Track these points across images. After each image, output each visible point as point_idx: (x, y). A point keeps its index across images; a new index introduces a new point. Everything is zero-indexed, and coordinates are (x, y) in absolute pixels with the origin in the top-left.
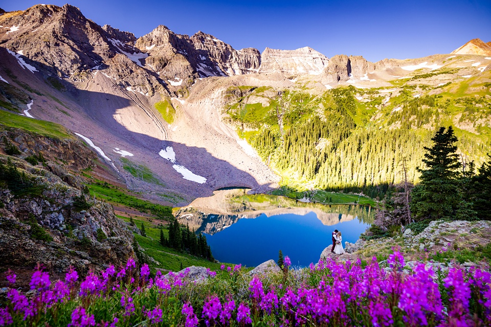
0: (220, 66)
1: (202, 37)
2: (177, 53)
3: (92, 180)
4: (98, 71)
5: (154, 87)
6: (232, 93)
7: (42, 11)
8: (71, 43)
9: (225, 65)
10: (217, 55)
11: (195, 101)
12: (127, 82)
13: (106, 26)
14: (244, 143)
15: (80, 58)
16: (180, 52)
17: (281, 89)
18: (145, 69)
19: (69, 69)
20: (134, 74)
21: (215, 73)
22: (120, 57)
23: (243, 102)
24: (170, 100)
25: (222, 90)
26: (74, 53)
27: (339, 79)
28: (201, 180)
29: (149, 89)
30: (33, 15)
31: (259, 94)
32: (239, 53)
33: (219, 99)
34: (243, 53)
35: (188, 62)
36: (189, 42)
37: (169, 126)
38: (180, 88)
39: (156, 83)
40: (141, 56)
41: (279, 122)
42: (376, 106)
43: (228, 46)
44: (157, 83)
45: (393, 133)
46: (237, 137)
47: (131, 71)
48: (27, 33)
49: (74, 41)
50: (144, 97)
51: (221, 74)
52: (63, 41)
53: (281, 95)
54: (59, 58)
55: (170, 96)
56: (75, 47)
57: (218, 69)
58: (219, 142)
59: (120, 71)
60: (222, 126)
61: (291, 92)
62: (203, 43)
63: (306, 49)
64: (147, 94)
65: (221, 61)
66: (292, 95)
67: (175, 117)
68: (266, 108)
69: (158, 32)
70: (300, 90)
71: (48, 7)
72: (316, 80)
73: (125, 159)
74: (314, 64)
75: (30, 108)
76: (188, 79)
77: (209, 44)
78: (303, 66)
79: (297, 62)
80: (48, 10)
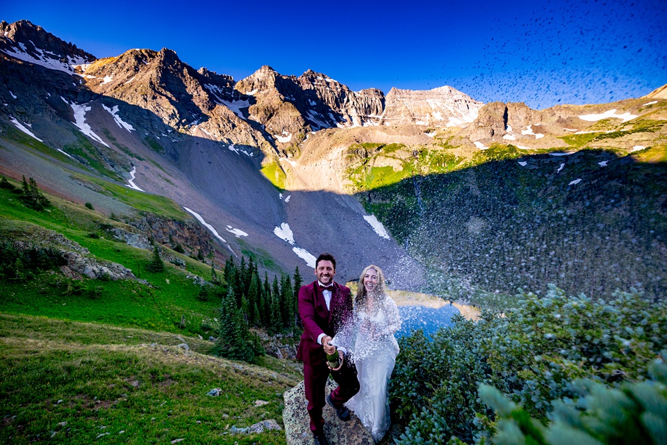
1: (312, 76)
2: (285, 101)
4: (197, 126)
5: (259, 144)
6: (355, 153)
7: (137, 58)
8: (169, 94)
9: (340, 111)
10: (330, 99)
11: (309, 163)
12: (228, 140)
13: (202, 69)
14: (371, 220)
15: (178, 113)
16: (288, 99)
17: (417, 147)
18: (248, 122)
19: (167, 126)
20: (237, 129)
21: (328, 123)
22: (222, 109)
23: (368, 164)
24: (278, 162)
25: (342, 149)
26: (172, 107)
27: (493, 134)
29: (254, 147)
30: (127, 62)
31: (389, 155)
32: (357, 95)
33: (339, 161)
34: (362, 96)
35: (298, 112)
36: (297, 84)
37: (281, 195)
38: (289, 145)
39: (261, 139)
40: (242, 104)
41: (416, 192)
42: (547, 175)
43: (344, 87)
44: (263, 140)
46: (364, 211)
48: (122, 84)
49: (171, 92)
50: (248, 158)
51: (335, 123)
52: (161, 94)
53: (418, 156)
55: (278, 155)
56: (174, 99)
57: (331, 117)
58: (342, 218)
59: (221, 126)
60: (344, 196)
61: (429, 151)
62: (313, 85)
63: (445, 89)
64: (252, 153)
66: (431, 156)
67: (286, 183)
68: (399, 173)
69: (260, 74)
70: (442, 149)
71: (143, 52)
72: (462, 135)
73: (240, 241)
74: (456, 109)
75: (134, 177)
76: (298, 133)
77: (320, 86)
78: (441, 111)
79: (433, 107)
80: (143, 55)
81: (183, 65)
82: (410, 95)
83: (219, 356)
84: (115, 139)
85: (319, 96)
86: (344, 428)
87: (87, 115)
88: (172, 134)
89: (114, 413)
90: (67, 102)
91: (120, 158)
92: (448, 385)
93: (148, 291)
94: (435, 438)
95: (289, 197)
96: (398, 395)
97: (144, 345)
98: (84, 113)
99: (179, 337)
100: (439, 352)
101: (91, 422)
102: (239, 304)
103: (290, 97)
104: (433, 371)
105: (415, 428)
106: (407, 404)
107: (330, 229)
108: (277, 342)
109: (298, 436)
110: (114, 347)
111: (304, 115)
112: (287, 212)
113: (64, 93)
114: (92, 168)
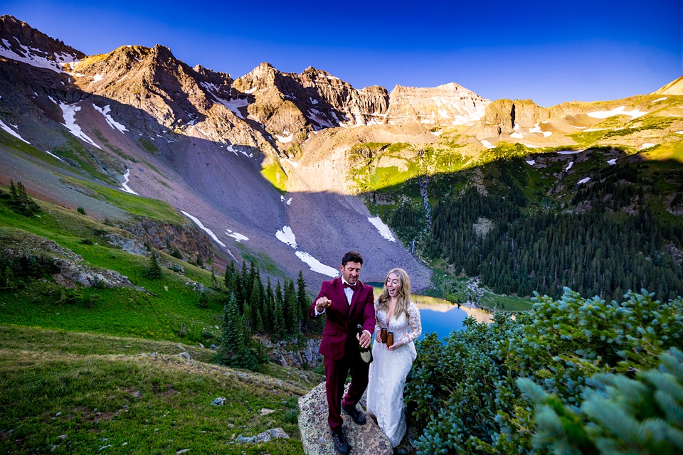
1: (313, 73)
2: (285, 99)
4: (193, 127)
5: (259, 145)
6: (358, 153)
7: (128, 54)
8: (163, 93)
10: (332, 97)
11: (311, 164)
12: (226, 140)
13: (197, 66)
14: (376, 222)
15: (174, 113)
16: (289, 98)
17: (422, 147)
18: (249, 122)
20: (235, 128)
21: (330, 122)
22: (219, 109)
23: (372, 164)
24: (279, 163)
25: (345, 149)
26: (167, 106)
27: (500, 132)
29: (254, 148)
30: (118, 59)
32: (360, 93)
33: (342, 162)
34: (366, 94)
35: (299, 111)
36: (296, 81)
37: (282, 197)
38: (291, 146)
39: (261, 139)
40: (240, 103)
41: (422, 192)
42: (555, 174)
43: (347, 85)
44: (263, 140)
45: (583, 219)
46: (368, 213)
48: (113, 82)
49: (166, 91)
50: (247, 159)
52: (155, 92)
53: (423, 156)
54: (150, 113)
55: (278, 156)
56: (168, 98)
57: (334, 115)
58: (346, 221)
59: (219, 125)
60: (348, 198)
61: (435, 151)
62: (315, 82)
63: (451, 86)
64: (252, 154)
65: (337, 105)
66: (437, 155)
67: (288, 185)
68: (404, 173)
69: (260, 72)
70: (448, 148)
71: (135, 48)
72: (469, 134)
73: (241, 245)
74: (462, 107)
75: (128, 180)
76: (300, 133)
77: (322, 83)
78: (447, 109)
79: (439, 104)
80: (135, 52)
81: (178, 63)
82: (414, 92)
83: (221, 364)
84: (107, 141)
85: (321, 95)
86: (361, 432)
87: (77, 115)
88: (167, 135)
89: (115, 425)
90: (55, 102)
91: (113, 160)
92: (464, 387)
93: (146, 299)
94: (454, 439)
95: (291, 199)
96: (414, 398)
97: (144, 355)
98: (74, 114)
99: (180, 345)
100: (454, 356)
101: (92, 434)
102: (241, 310)
103: (291, 95)
104: (448, 374)
105: (433, 429)
106: (423, 407)
107: (334, 231)
108: (281, 349)
109: (315, 442)
110: (113, 358)
111: (305, 114)
112: (289, 215)
113: (52, 92)
114: (84, 172)
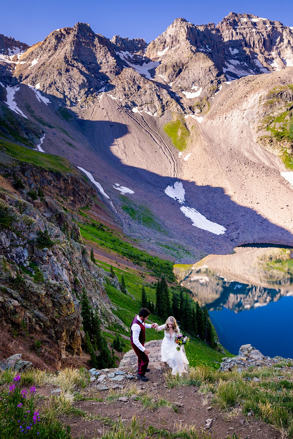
0: (260, 60)
1: (234, 21)
2: (197, 51)
3: (88, 220)
4: (103, 93)
5: (164, 103)
8: (80, 66)
9: (270, 55)
11: (217, 116)
12: (133, 102)
13: (114, 37)
15: (87, 82)
16: (201, 50)
18: (154, 82)
19: (77, 96)
20: (142, 90)
21: (251, 71)
22: (128, 72)
24: (183, 119)
25: (260, 95)
28: (218, 229)
29: (158, 107)
33: (256, 109)
35: (210, 62)
36: (214, 32)
37: (180, 154)
38: (198, 100)
39: (167, 98)
40: (150, 66)
43: (277, 25)
44: (169, 98)
46: (282, 166)
47: (139, 87)
48: (44, 64)
49: (82, 63)
50: (151, 118)
51: (261, 70)
52: (73, 66)
54: (69, 85)
55: (183, 113)
56: (84, 69)
57: (257, 63)
58: (250, 175)
59: (127, 89)
60: (257, 150)
62: (235, 29)
64: (156, 113)
65: (263, 51)
67: (188, 141)
69: (173, 29)
71: (62, 31)
73: (125, 197)
75: (42, 142)
76: (210, 85)
77: (244, 29)
80: (61, 34)
84: (33, 112)
87: (17, 94)
88: (81, 103)
90: (3, 86)
91: (34, 127)
95: (188, 155)
98: (14, 93)
103: (206, 48)
111: (218, 65)
112: (184, 170)
113: (3, 79)
114: (10, 136)
